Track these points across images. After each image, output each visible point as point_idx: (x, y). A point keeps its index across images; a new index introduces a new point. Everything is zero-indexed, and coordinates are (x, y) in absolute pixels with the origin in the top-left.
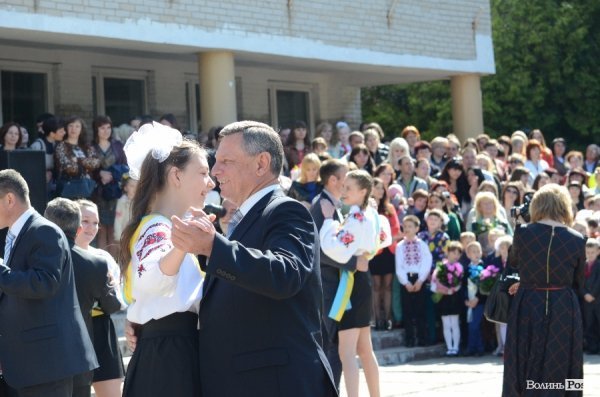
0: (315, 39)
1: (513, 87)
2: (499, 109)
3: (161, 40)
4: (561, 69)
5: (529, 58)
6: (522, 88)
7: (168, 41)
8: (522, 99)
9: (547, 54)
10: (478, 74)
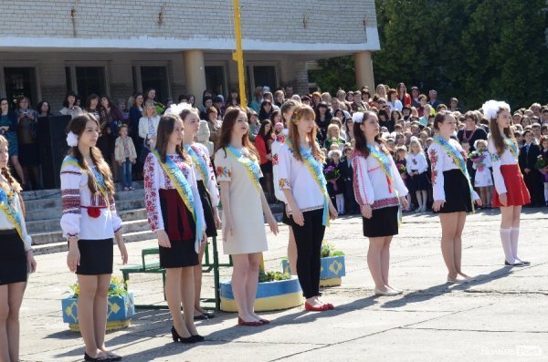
0: (255, 39)
1: (405, 56)
2: (397, 69)
3: (154, 47)
4: (436, 43)
5: (415, 38)
6: (410, 56)
7: (159, 47)
8: (411, 62)
9: (425, 35)
10: (369, 51)
